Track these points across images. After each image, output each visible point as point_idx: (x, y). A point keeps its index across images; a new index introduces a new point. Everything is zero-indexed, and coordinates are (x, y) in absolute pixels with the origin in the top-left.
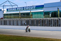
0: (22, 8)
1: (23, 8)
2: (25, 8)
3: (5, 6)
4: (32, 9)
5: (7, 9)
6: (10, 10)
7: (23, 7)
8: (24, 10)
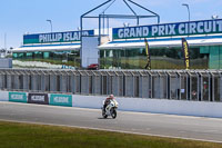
0: (172, 28)
1: (176, 28)
2: (183, 29)
3: (108, 17)
4: (212, 32)
5: (115, 31)
6: (126, 35)
7: (177, 25)
8: (178, 34)
